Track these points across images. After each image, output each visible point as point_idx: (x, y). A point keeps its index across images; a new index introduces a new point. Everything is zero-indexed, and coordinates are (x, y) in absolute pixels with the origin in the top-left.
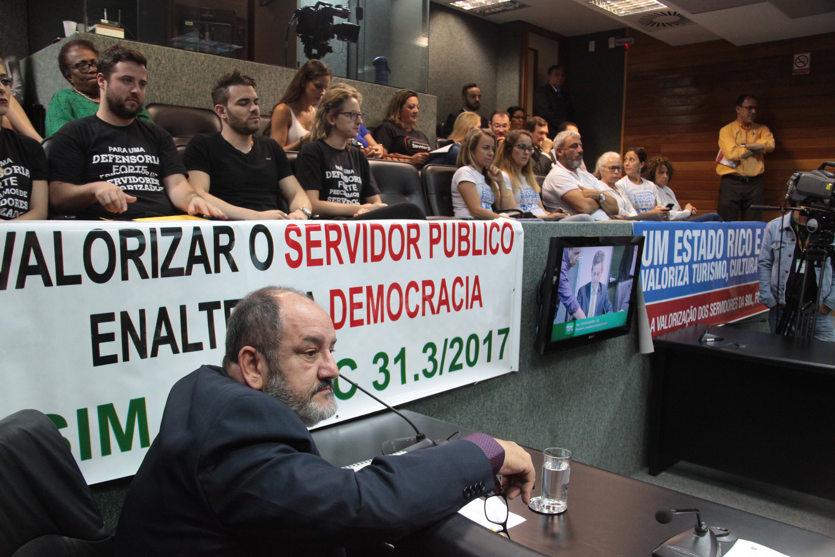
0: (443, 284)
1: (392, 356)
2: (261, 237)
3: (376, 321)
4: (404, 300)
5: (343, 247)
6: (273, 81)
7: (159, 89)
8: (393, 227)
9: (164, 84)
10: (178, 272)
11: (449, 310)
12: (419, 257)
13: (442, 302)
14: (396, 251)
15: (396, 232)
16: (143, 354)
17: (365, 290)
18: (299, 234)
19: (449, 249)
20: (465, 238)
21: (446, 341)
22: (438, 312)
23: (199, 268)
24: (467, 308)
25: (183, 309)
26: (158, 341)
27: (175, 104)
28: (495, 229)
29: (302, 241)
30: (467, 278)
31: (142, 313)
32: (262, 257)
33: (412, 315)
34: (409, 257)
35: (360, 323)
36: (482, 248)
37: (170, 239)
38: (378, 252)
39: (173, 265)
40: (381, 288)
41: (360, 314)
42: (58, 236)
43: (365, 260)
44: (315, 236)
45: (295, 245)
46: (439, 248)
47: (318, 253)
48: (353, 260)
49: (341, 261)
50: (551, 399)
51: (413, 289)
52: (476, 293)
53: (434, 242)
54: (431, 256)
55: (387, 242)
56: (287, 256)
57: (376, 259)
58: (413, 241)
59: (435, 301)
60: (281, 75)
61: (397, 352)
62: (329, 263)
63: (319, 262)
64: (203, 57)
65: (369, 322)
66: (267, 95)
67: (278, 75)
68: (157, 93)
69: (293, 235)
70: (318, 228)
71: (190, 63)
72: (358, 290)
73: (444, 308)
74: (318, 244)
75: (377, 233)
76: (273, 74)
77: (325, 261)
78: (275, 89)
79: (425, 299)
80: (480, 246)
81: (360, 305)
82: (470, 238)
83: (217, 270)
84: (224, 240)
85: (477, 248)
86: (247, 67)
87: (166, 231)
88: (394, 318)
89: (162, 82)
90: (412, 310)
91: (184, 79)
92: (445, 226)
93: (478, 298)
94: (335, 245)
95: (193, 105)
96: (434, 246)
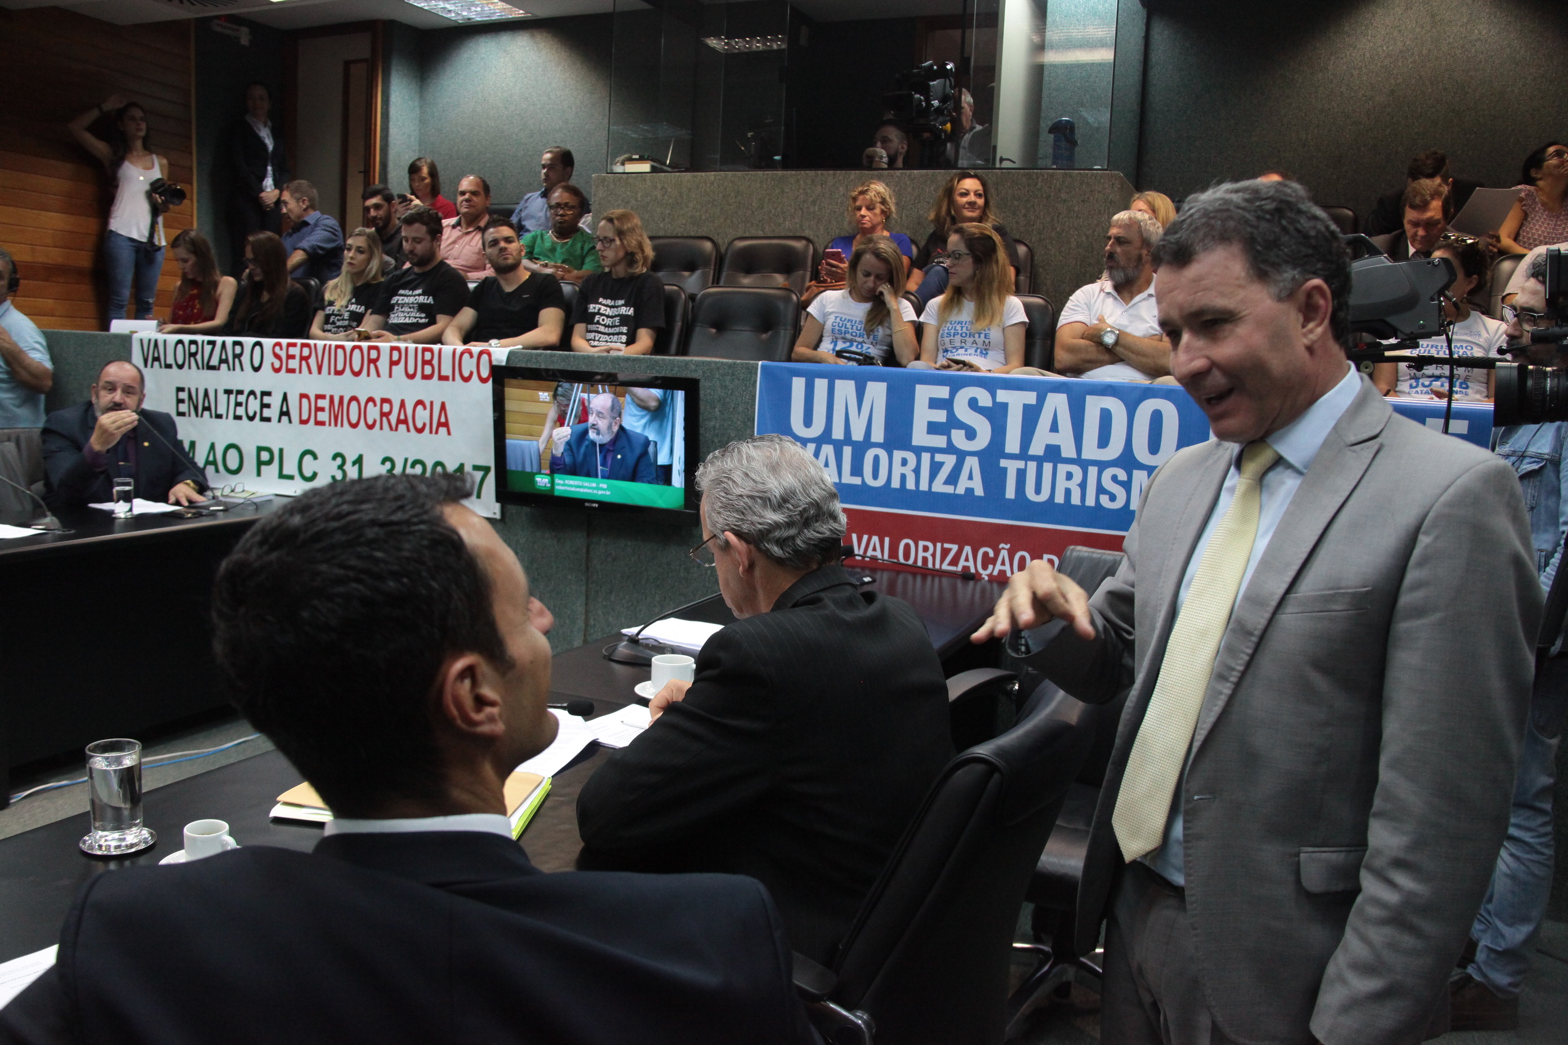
0: (403, 404)
1: (350, 458)
2: (257, 348)
3: (336, 425)
4: (363, 413)
5: (312, 361)
6: (801, 191)
7: (664, 220)
8: (354, 348)
9: (669, 214)
10: (213, 368)
11: (408, 430)
12: (378, 375)
13: (399, 421)
14: (356, 369)
15: (357, 352)
16: (197, 415)
17: (328, 398)
18: (281, 349)
19: (411, 371)
20: (429, 362)
21: (406, 460)
22: (396, 430)
23: (224, 366)
24: (431, 432)
25: (216, 391)
26: (205, 409)
27: (679, 235)
28: (466, 356)
29: (283, 354)
30: (432, 403)
31: (197, 390)
32: (256, 364)
33: (371, 427)
34: (368, 375)
35: (322, 423)
36: (450, 374)
37: (210, 347)
38: (340, 368)
39: (212, 363)
40: (341, 398)
41: (323, 416)
42: (165, 341)
43: (329, 373)
44: (292, 351)
45: (277, 356)
46: (399, 370)
47: (294, 364)
48: (320, 372)
49: (310, 372)
50: (570, 577)
51: (371, 404)
52: (443, 420)
53: (393, 363)
54: (390, 376)
55: (349, 359)
56: (272, 364)
57: (339, 373)
58: (374, 361)
59: (393, 418)
60: (813, 181)
61: (355, 457)
62: (300, 372)
63: (293, 371)
64: (713, 177)
65: (330, 425)
66: (793, 211)
67: (809, 182)
68: (662, 225)
69: (277, 349)
70: (294, 345)
71: (698, 187)
72: (323, 397)
73: (402, 427)
74: (293, 357)
75: (340, 351)
76: (802, 182)
77: (298, 371)
78: (804, 201)
79: (383, 415)
80: (447, 371)
81: (322, 409)
82: (435, 362)
83: (234, 370)
84: (238, 350)
85: (443, 373)
86: (767, 179)
87: (210, 343)
88: (354, 426)
89: (668, 212)
90: (370, 422)
91: (691, 205)
92: (407, 349)
93: (446, 425)
94: (306, 359)
95: (699, 235)
96: (394, 368)
